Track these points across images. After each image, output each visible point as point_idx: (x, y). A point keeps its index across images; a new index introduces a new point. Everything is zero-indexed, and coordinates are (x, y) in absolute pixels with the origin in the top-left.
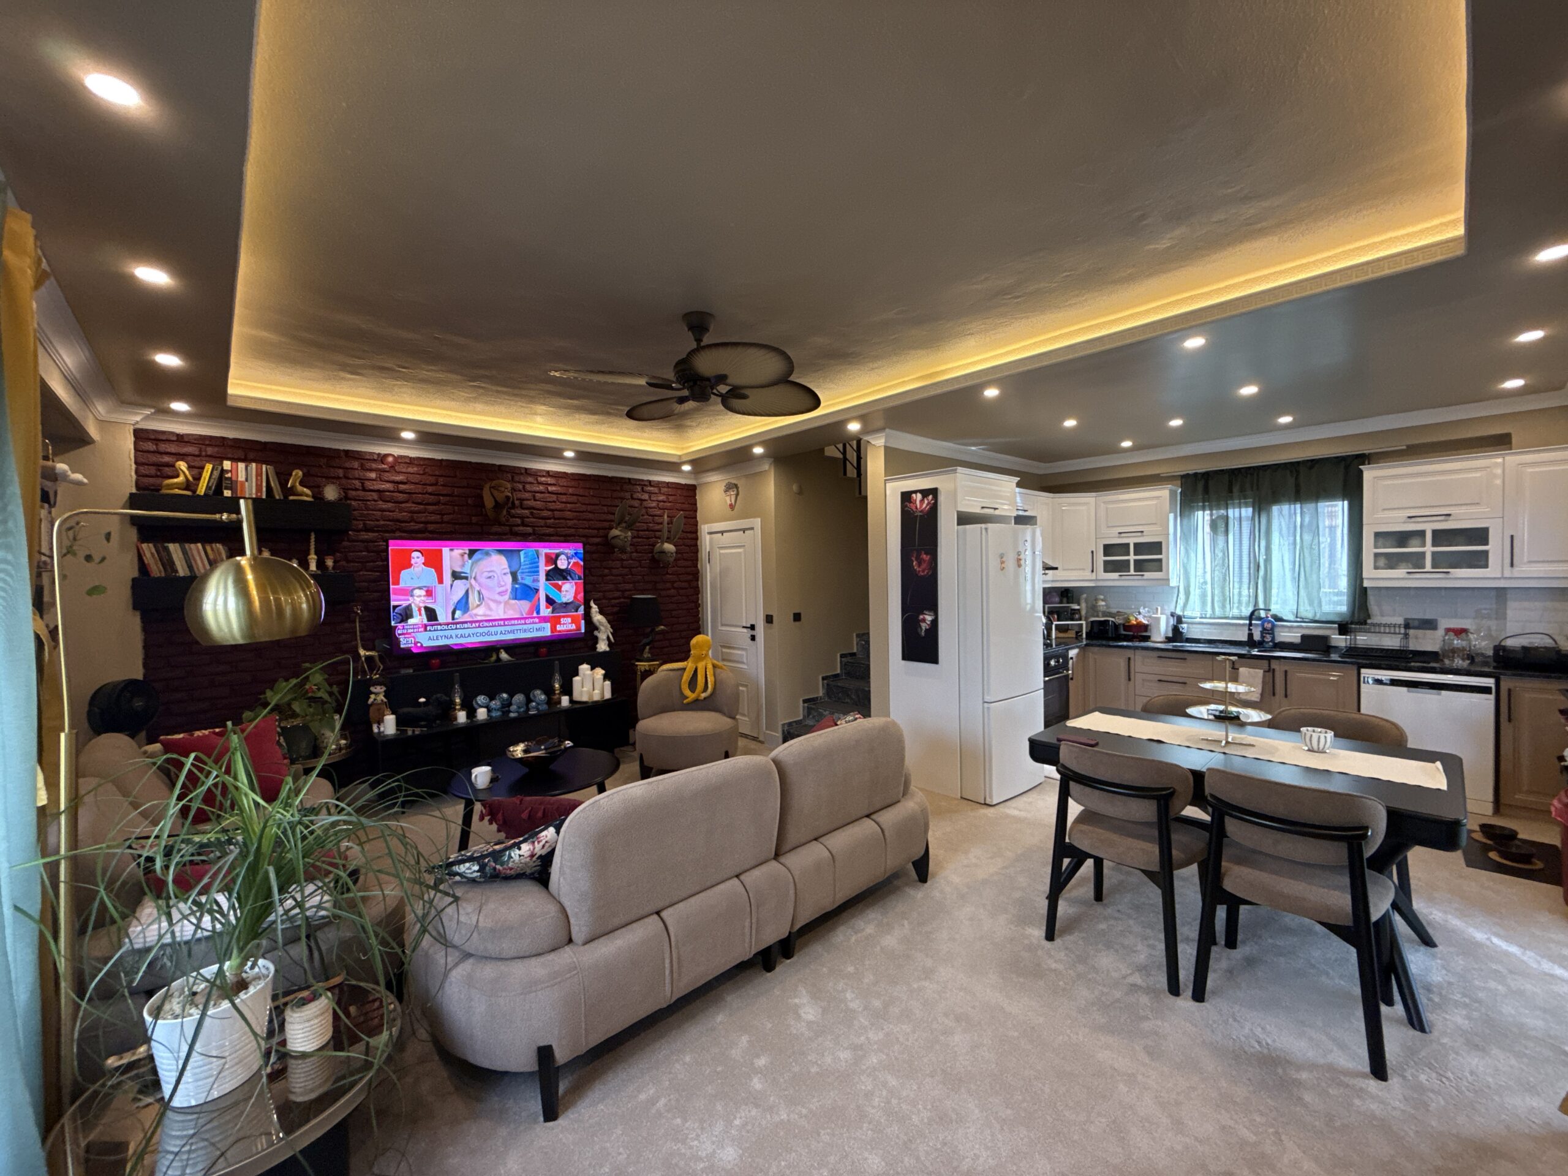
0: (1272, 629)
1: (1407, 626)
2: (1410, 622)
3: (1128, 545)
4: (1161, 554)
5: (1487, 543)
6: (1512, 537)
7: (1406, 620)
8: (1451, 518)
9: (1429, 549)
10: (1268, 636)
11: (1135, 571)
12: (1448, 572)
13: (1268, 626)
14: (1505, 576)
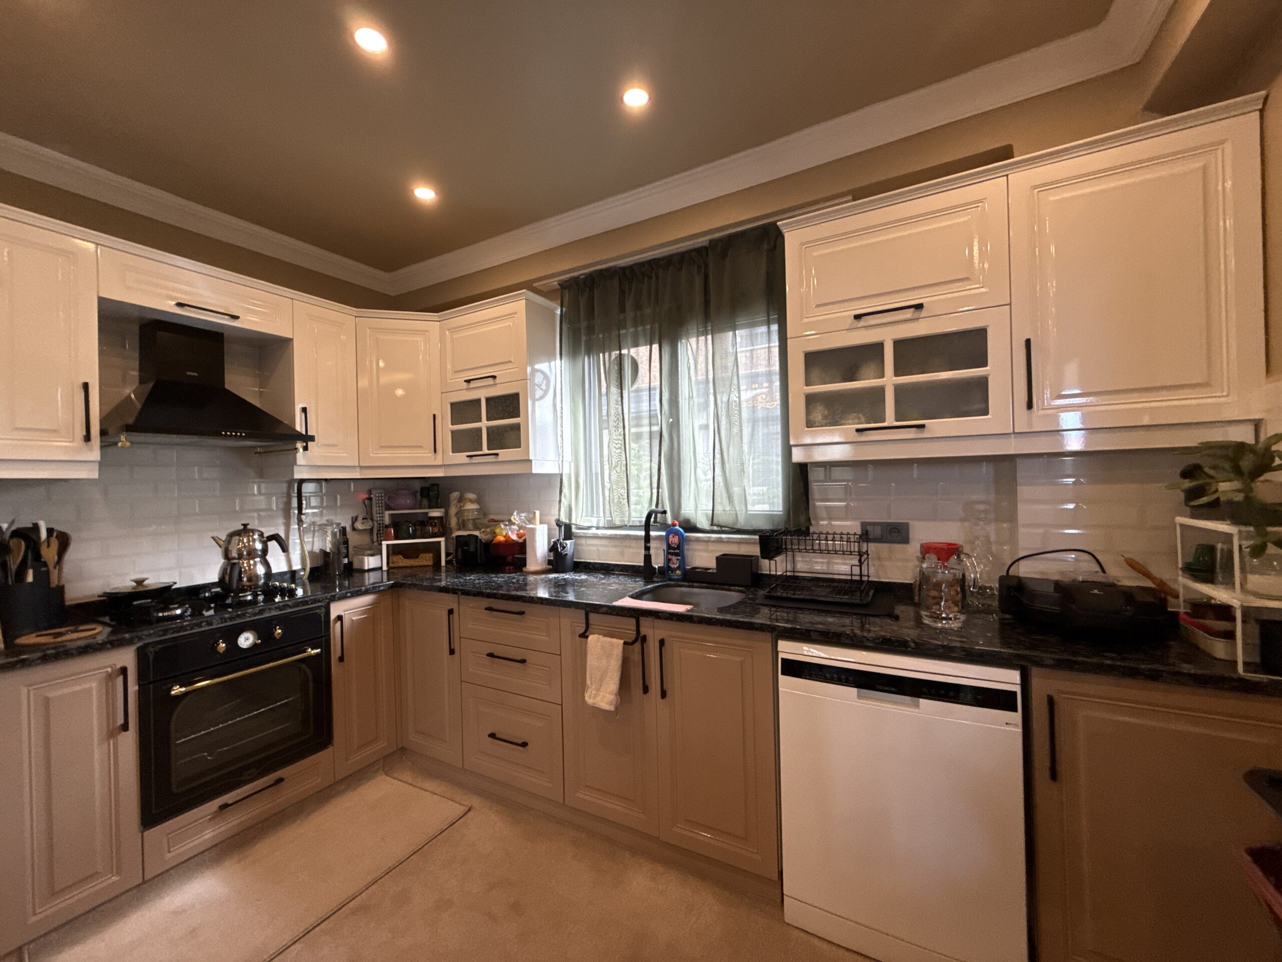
0: (679, 546)
1: (865, 536)
2: (869, 528)
3: (478, 401)
4: (517, 415)
5: (984, 364)
6: (1028, 342)
7: (864, 525)
8: (924, 313)
9: (889, 380)
10: (674, 558)
11: (489, 449)
12: (923, 426)
13: (674, 540)
14: (1017, 431)
